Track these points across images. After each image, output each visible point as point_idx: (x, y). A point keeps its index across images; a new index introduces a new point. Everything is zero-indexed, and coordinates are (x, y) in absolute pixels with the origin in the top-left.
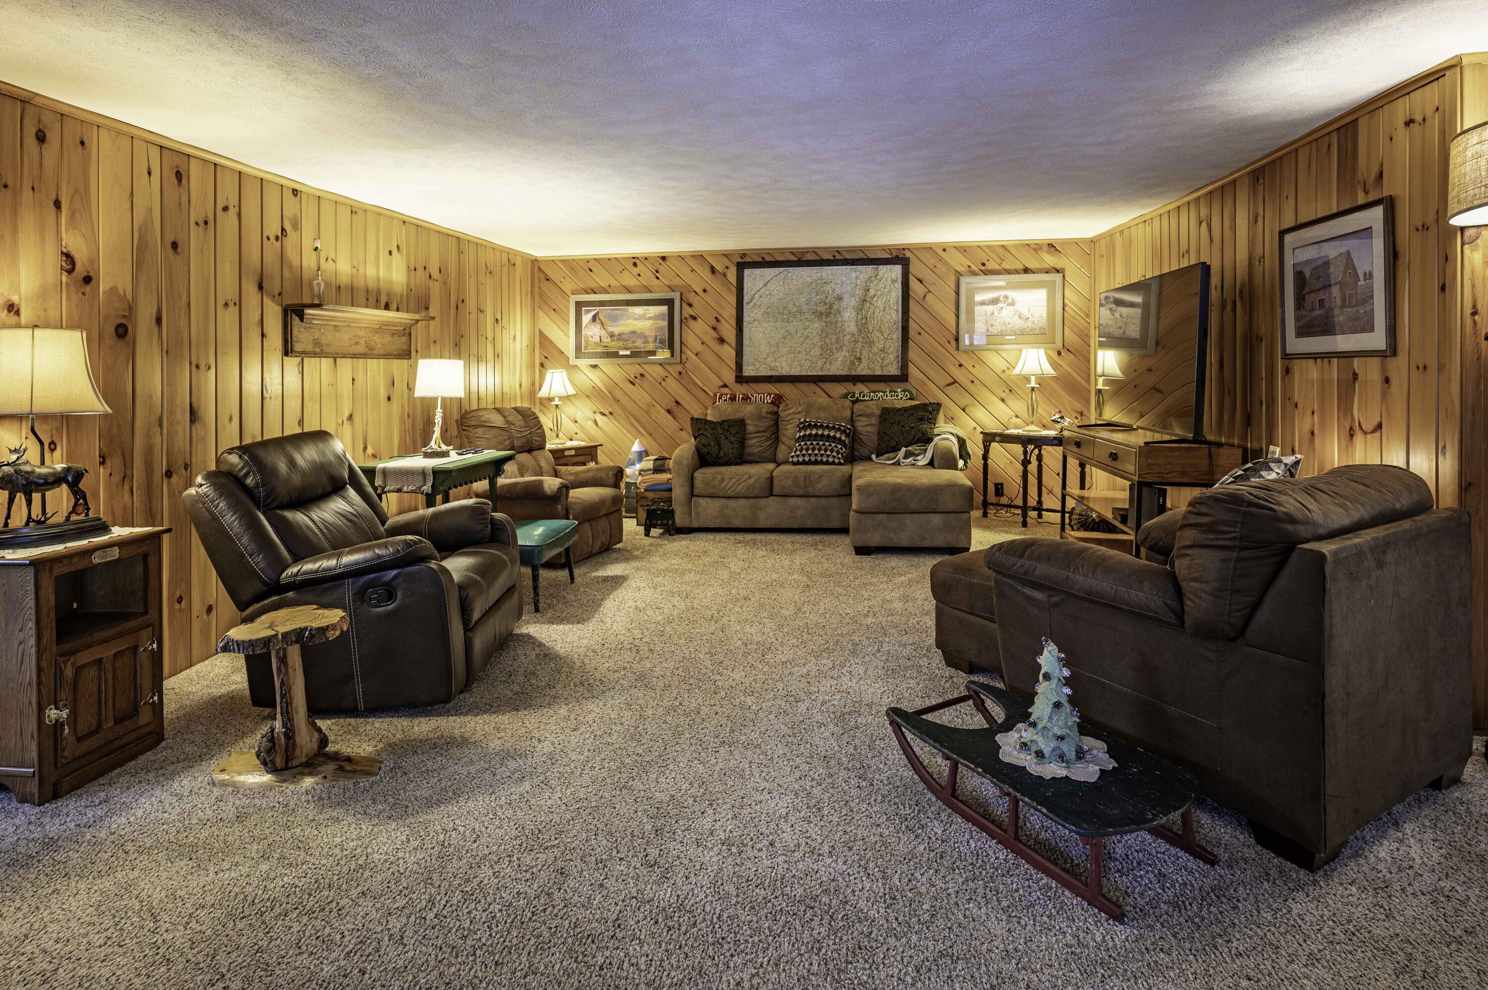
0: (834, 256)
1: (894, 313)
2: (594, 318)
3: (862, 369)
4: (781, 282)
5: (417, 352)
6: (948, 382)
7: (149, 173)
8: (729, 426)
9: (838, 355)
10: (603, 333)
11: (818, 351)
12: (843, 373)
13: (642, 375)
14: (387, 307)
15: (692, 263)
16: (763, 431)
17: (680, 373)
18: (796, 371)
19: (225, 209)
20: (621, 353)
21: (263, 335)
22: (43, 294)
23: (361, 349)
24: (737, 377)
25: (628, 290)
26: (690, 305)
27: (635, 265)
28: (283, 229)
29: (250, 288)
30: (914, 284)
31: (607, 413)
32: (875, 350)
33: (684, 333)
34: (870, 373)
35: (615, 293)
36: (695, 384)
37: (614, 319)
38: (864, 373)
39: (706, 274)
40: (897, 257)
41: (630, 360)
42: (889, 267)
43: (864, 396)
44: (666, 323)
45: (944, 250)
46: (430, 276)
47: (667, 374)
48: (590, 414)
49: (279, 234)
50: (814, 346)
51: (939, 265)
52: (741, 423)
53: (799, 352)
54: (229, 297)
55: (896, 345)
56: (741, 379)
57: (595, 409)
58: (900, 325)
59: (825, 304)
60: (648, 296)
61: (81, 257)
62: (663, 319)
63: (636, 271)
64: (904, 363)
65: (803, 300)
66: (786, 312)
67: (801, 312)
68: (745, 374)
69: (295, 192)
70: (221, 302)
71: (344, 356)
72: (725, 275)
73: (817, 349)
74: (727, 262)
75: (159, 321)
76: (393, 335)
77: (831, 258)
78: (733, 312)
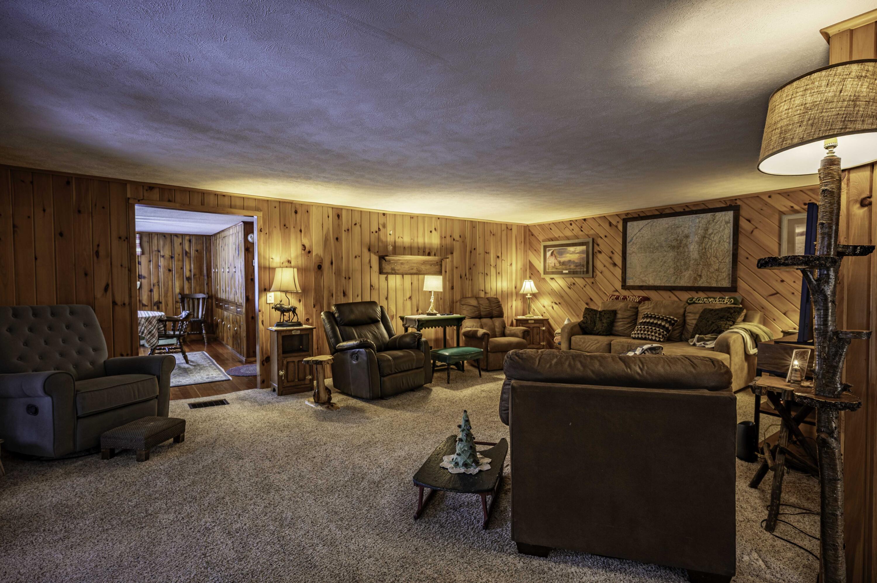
0: (684, 209)
1: (726, 245)
2: (552, 254)
3: (703, 283)
4: (649, 229)
5: (446, 272)
6: (771, 293)
7: (328, 217)
8: (605, 314)
9: (685, 273)
10: (556, 261)
11: (672, 271)
12: (689, 285)
13: (574, 284)
14: (429, 254)
15: (599, 221)
16: (627, 318)
17: (593, 283)
18: (658, 283)
19: (355, 224)
20: (564, 272)
21: (371, 267)
22: (297, 257)
23: (414, 271)
24: (622, 286)
25: (568, 238)
26: (598, 245)
27: (571, 224)
28: (379, 229)
29: (365, 251)
30: (743, 223)
31: (558, 303)
32: (712, 270)
33: (595, 261)
34: (708, 285)
35: (561, 240)
36: (600, 289)
37: (561, 254)
38: (703, 285)
39: (606, 226)
40: (730, 205)
41: (567, 276)
42: (723, 213)
43: (699, 301)
44: (585, 256)
45: (770, 197)
46: (454, 240)
47: (586, 283)
48: (550, 303)
49: (377, 230)
50: (670, 267)
51: (764, 208)
52: (614, 313)
53: (660, 272)
54: (357, 254)
55: (728, 266)
56: (624, 286)
57: (552, 300)
58: (731, 253)
59: (677, 240)
60: (576, 241)
61: (307, 246)
62: (583, 253)
63: (571, 227)
64: (734, 279)
65: (663, 238)
66: (652, 247)
67: (661, 246)
68: (628, 284)
69: (384, 214)
70: (354, 256)
71: (406, 274)
72: (616, 227)
73: (671, 269)
74: (618, 219)
75: (332, 263)
76: (431, 265)
77: (682, 210)
78: (620, 247)
